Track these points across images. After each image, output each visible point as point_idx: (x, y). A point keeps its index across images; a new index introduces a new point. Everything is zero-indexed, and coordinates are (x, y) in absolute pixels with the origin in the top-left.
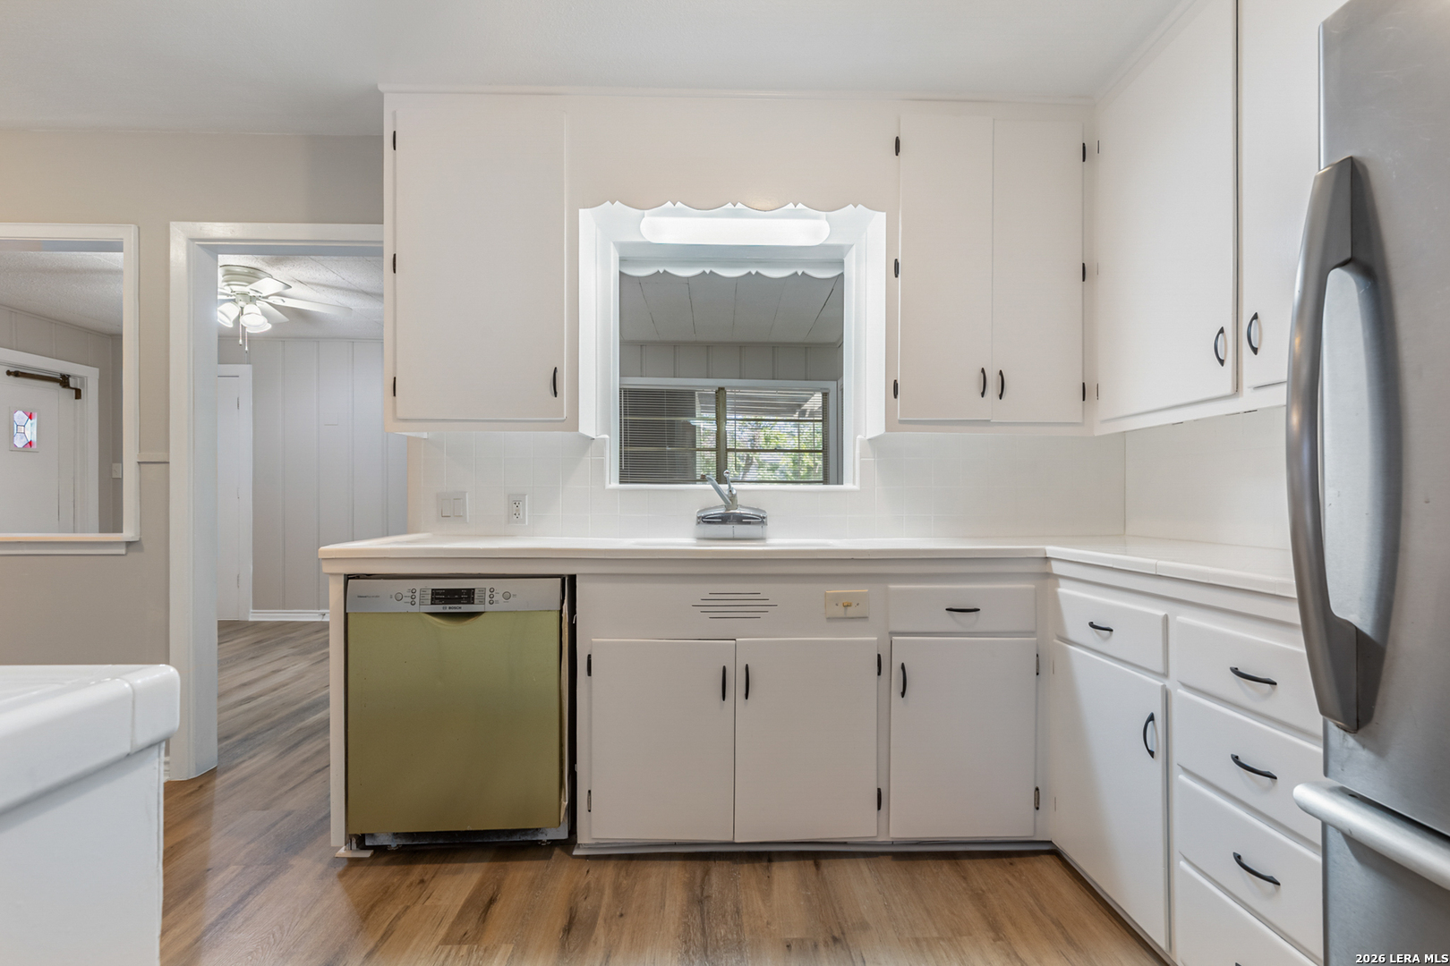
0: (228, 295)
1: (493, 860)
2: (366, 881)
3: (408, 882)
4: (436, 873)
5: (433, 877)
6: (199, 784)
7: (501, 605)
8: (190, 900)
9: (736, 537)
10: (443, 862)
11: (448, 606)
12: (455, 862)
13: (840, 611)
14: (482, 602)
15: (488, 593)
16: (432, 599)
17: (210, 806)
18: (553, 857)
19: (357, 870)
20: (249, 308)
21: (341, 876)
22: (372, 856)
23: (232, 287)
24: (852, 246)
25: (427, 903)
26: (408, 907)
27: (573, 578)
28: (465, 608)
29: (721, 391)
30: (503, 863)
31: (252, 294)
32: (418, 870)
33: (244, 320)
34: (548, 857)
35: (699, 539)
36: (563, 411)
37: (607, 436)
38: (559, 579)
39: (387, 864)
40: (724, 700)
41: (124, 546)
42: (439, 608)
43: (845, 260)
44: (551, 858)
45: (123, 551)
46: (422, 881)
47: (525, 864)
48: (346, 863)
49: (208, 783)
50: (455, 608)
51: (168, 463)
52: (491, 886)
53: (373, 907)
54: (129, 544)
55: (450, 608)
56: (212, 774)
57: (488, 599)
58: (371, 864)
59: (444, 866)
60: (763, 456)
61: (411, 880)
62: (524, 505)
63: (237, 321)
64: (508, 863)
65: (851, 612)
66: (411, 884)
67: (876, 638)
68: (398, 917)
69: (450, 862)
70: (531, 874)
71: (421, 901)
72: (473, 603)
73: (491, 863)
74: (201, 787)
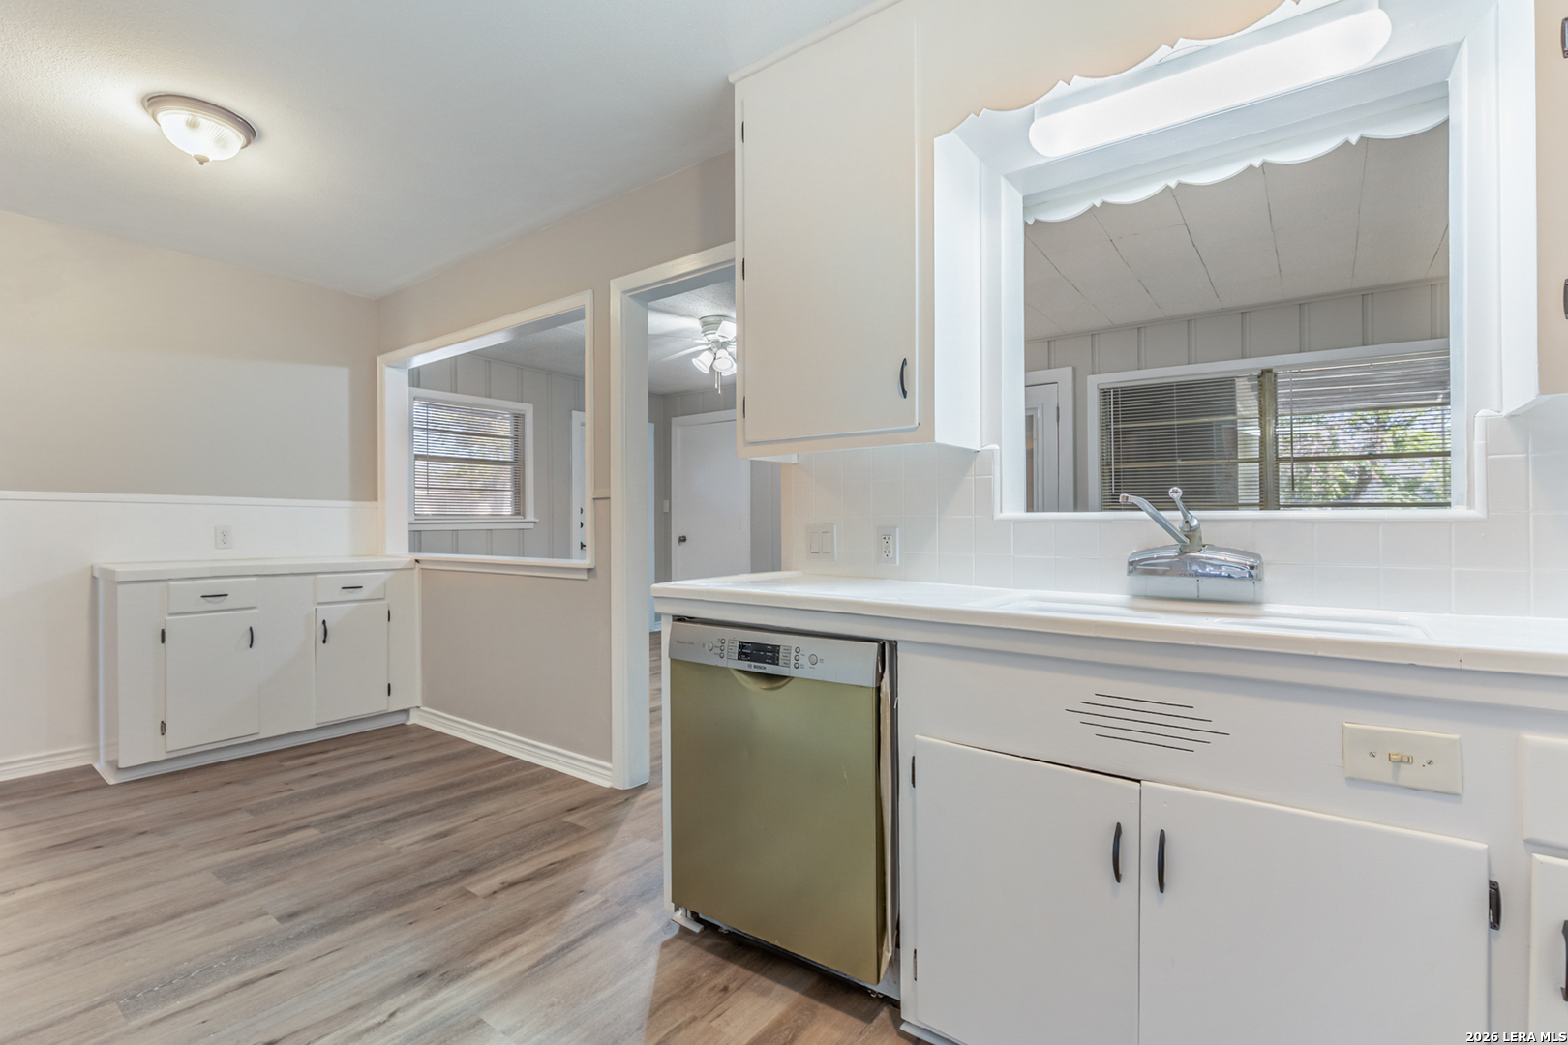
0: (707, 345)
1: (807, 993)
2: (679, 963)
3: (712, 984)
4: (744, 984)
5: (738, 988)
6: (626, 797)
7: (805, 672)
8: (551, 919)
9: (1201, 597)
10: (757, 971)
11: (753, 663)
12: (768, 978)
13: (1382, 770)
14: (787, 665)
15: (793, 654)
16: (739, 654)
17: (620, 823)
18: (875, 1021)
19: (681, 944)
20: (721, 353)
21: (665, 945)
22: (701, 932)
23: (708, 336)
24: (1459, 44)
25: (714, 1024)
26: (694, 1019)
27: (894, 644)
28: (769, 669)
29: (1267, 375)
30: (816, 1003)
31: (722, 340)
32: (732, 970)
33: (718, 366)
34: (868, 1018)
35: (1137, 596)
36: (914, 416)
37: (996, 447)
38: (876, 644)
39: (710, 949)
40: (1118, 880)
41: (585, 572)
42: (745, 665)
43: (1449, 80)
44: (871, 1021)
45: (585, 576)
46: (725, 989)
47: (838, 1016)
48: (676, 931)
49: (633, 797)
50: (760, 667)
51: (609, 498)
52: (787, 1033)
53: (668, 1000)
54: (589, 570)
55: (755, 666)
56: (641, 788)
57: (793, 661)
58: (694, 943)
59: (756, 976)
60: (1390, 468)
61: (717, 982)
62: (895, 539)
63: (711, 367)
64: (820, 1006)
65: (1408, 775)
66: (715, 987)
67: (1486, 846)
68: (679, 1028)
69: (763, 975)
70: (837, 1035)
71: (710, 1016)
72: (778, 664)
73: (803, 997)
74: (627, 800)
